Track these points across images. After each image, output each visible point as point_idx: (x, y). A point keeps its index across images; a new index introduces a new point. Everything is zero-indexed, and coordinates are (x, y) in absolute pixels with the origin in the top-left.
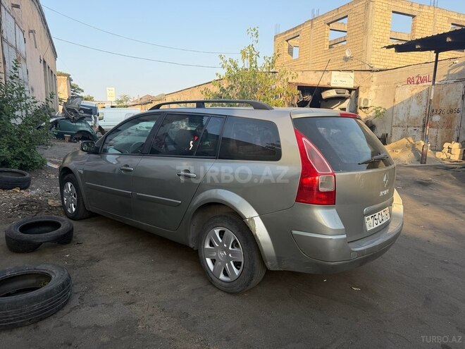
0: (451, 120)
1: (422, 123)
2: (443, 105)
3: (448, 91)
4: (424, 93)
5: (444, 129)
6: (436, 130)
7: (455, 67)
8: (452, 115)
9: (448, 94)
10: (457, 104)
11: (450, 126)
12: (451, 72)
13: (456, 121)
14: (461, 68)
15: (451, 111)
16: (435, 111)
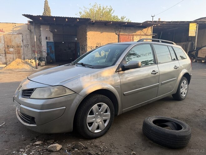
0: (19, 50)
1: (4, 52)
2: (13, 44)
3: (15, 38)
4: (2, 37)
5: (16, 54)
6: (12, 55)
7: (16, 27)
8: (19, 48)
9: (15, 39)
10: (20, 44)
11: (19, 53)
12: (14, 29)
13: (22, 51)
14: (19, 28)
15: (18, 47)
16: (10, 47)
